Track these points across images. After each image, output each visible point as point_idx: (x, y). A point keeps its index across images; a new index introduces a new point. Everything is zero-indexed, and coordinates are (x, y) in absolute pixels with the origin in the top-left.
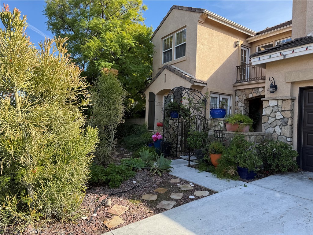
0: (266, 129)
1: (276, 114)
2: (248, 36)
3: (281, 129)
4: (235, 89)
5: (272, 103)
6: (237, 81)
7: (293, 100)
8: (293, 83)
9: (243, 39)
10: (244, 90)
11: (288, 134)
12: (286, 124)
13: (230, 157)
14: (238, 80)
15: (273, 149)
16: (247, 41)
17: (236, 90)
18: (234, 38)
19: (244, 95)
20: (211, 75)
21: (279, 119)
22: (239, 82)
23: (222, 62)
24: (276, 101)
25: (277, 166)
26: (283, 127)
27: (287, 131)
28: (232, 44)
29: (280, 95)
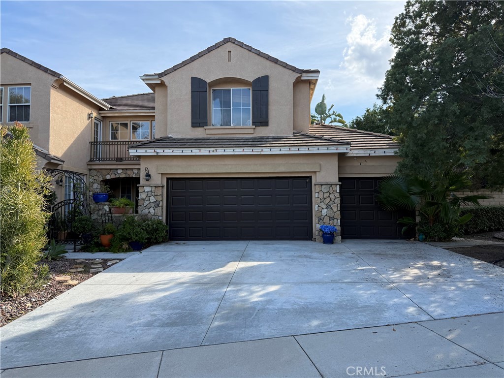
0: (143, 211)
1: (150, 198)
2: (101, 109)
3: (154, 210)
4: (89, 167)
5: (147, 189)
6: (91, 159)
7: (163, 187)
8: (162, 174)
9: (96, 111)
10: (100, 170)
11: (160, 214)
12: (158, 206)
13: (125, 234)
14: (92, 157)
15: (153, 225)
16: (100, 114)
17: (90, 170)
18: (87, 109)
19: (101, 176)
20: (65, 150)
21: (153, 202)
22: (93, 160)
23: (76, 136)
24: (150, 188)
25: (156, 238)
26: (156, 209)
27: (159, 210)
28: (86, 116)
29: (153, 183)
